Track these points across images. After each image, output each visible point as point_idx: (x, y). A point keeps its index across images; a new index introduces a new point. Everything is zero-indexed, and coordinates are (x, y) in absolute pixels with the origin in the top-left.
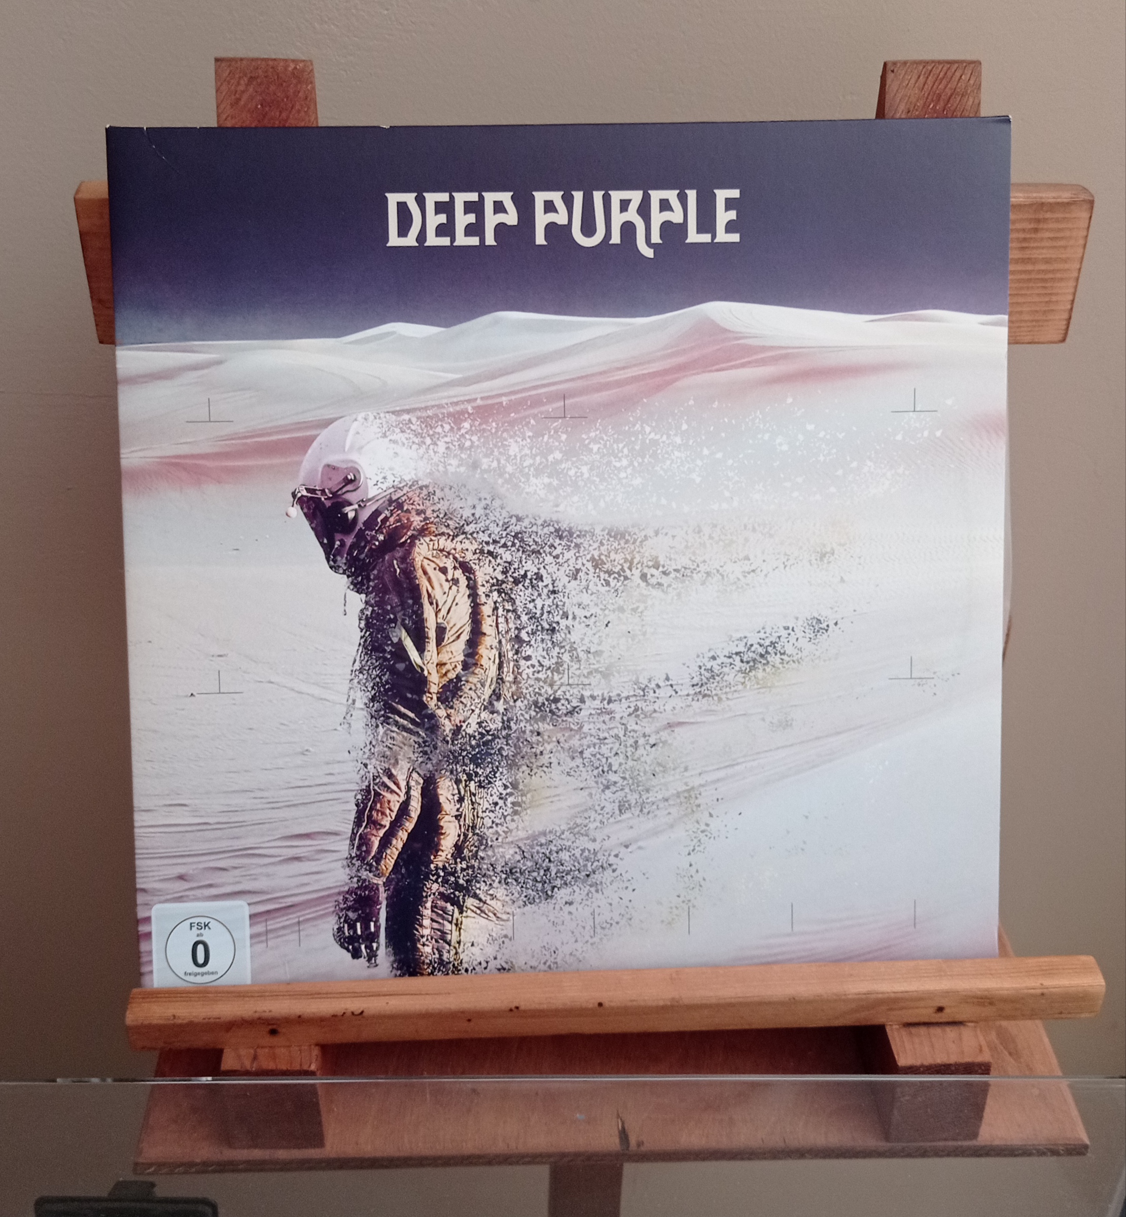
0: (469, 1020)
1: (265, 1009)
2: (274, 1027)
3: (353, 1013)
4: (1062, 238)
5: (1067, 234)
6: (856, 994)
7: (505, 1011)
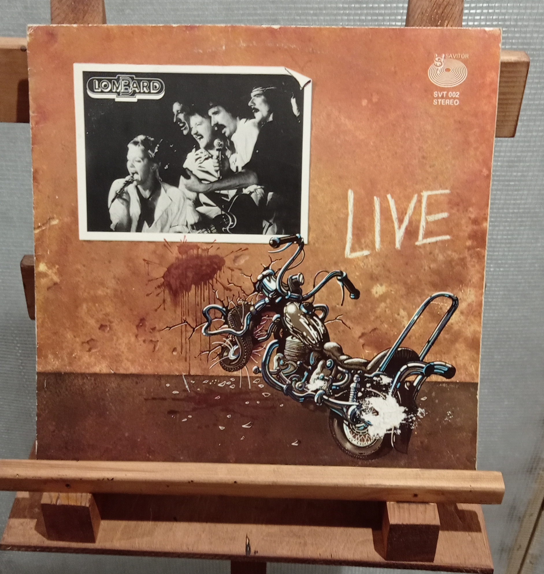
0: (168, 486)
1: (64, 474)
2: (69, 483)
3: (108, 479)
4: (511, 82)
5: (515, 80)
6: (370, 485)
7: (186, 483)
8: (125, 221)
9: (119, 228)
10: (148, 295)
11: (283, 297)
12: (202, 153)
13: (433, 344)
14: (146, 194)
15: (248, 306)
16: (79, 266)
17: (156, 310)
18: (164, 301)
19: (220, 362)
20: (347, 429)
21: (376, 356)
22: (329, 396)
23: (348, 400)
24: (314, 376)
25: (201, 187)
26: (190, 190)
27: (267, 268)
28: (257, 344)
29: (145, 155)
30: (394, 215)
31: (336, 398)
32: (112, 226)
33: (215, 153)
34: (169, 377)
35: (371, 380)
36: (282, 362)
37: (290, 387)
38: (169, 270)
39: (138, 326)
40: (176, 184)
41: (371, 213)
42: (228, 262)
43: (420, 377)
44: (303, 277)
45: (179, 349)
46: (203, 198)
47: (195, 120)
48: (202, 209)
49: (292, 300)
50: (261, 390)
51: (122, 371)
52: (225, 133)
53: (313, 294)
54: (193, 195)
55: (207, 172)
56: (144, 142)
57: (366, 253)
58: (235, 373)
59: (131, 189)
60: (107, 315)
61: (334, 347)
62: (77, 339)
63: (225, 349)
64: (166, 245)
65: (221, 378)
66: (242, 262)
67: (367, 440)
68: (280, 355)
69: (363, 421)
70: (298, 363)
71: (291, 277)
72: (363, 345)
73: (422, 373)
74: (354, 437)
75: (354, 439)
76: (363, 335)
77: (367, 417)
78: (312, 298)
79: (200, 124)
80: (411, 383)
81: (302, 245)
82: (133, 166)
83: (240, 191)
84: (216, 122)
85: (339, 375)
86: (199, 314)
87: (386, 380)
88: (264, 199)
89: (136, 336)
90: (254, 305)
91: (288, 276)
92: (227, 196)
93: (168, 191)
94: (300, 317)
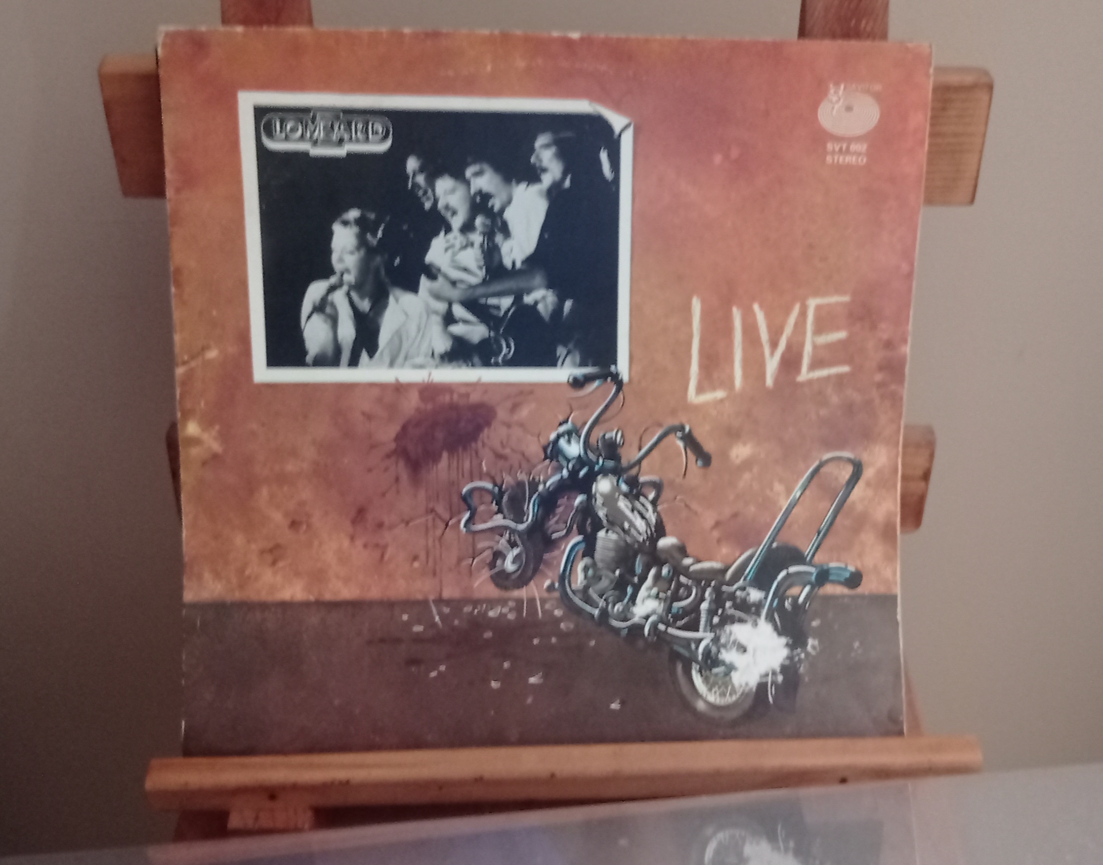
8: (330, 350)
9: (321, 361)
10: (370, 470)
11: (591, 469)
12: (456, 237)
13: (825, 535)
14: (365, 305)
15: (534, 485)
16: (254, 426)
17: (383, 495)
18: (397, 480)
19: (492, 577)
20: (697, 677)
21: (739, 556)
22: (668, 625)
23: (697, 630)
24: (643, 592)
25: (455, 294)
26: (437, 297)
27: (566, 421)
28: (550, 544)
29: (362, 241)
30: (765, 335)
31: (679, 628)
32: (309, 358)
33: (477, 238)
34: (407, 604)
35: (732, 597)
36: (590, 572)
37: (604, 613)
38: (404, 428)
39: (354, 522)
40: (413, 288)
41: (728, 331)
42: (502, 414)
43: (807, 589)
44: (622, 436)
45: (423, 556)
46: (459, 311)
47: (444, 185)
48: (457, 329)
49: (604, 472)
50: (558, 621)
51: (328, 596)
52: (493, 207)
53: (639, 462)
54: (442, 307)
55: (465, 270)
56: (359, 222)
57: (720, 394)
58: (516, 593)
59: (339, 298)
60: (302, 504)
61: (673, 546)
62: (253, 546)
63: (498, 555)
64: (399, 388)
65: (492, 603)
66: (524, 413)
67: (731, 694)
68: (587, 560)
69: (723, 663)
70: (617, 572)
71: (604, 436)
72: (719, 541)
73: (809, 583)
74: (710, 690)
75: (709, 694)
76: (717, 524)
77: (728, 656)
78: (637, 468)
79: (453, 191)
80: (795, 599)
81: (620, 384)
82: (341, 260)
83: (518, 299)
84: (478, 190)
85: (681, 591)
86: (455, 499)
87: (755, 595)
88: (558, 310)
89: (352, 538)
90: (545, 483)
91: (597, 434)
92: (498, 308)
93: (400, 301)
94: (617, 500)
